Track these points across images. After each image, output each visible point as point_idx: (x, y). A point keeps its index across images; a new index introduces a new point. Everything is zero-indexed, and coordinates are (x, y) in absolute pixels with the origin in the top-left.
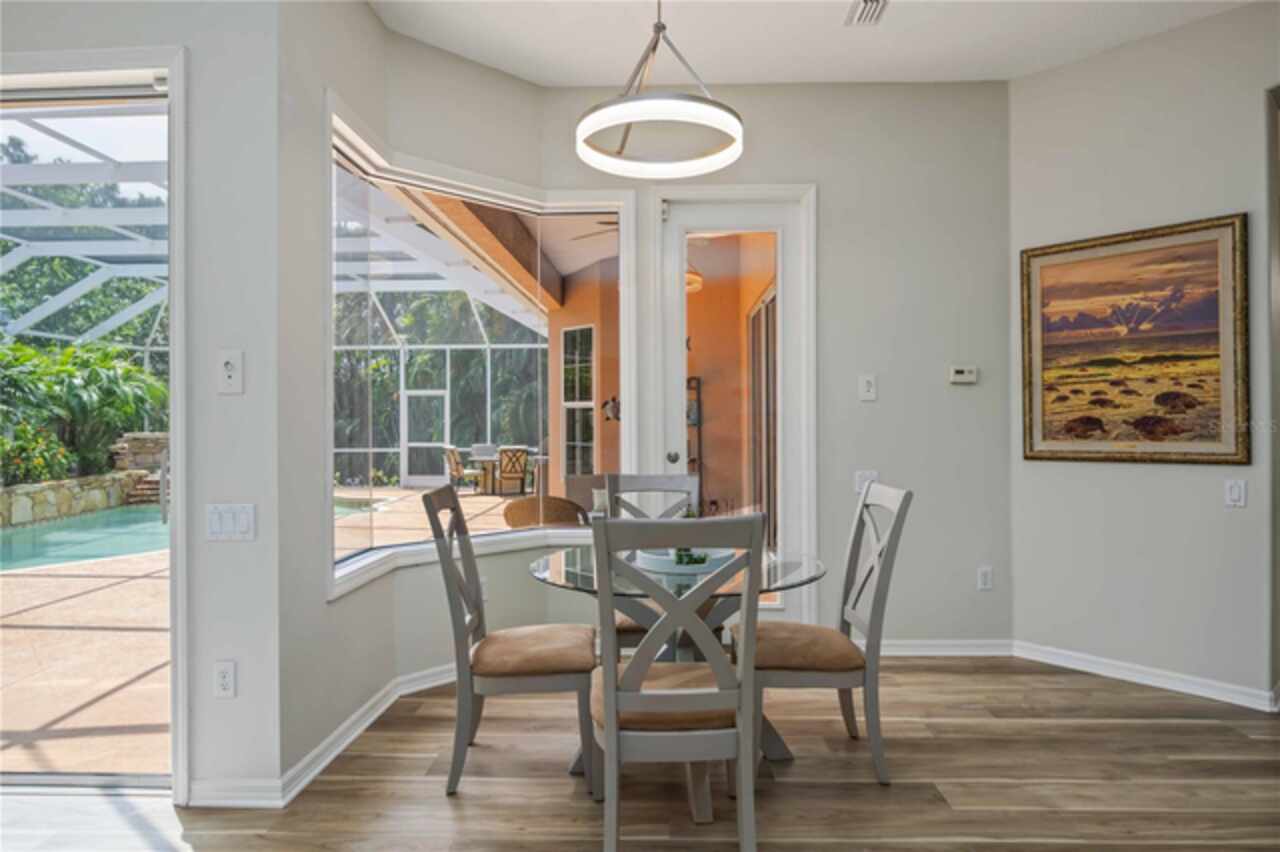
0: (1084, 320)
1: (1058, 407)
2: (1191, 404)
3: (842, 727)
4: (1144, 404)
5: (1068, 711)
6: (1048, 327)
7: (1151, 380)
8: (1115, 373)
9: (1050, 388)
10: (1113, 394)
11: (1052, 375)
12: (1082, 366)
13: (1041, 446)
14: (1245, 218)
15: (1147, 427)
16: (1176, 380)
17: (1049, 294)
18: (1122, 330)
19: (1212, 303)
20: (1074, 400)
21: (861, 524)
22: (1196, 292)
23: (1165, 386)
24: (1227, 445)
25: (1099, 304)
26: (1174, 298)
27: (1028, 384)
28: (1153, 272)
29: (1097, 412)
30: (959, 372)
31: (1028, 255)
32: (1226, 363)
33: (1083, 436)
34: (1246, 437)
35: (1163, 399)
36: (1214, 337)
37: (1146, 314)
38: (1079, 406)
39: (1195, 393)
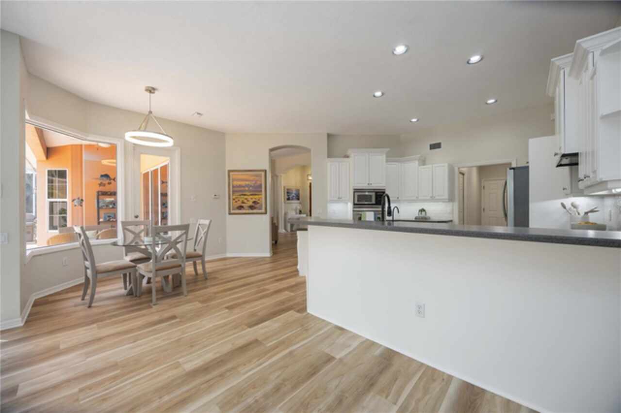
0: (240, 186)
1: (235, 204)
2: (258, 203)
3: (194, 273)
4: (250, 203)
5: (237, 263)
6: (233, 187)
7: (252, 199)
8: (246, 197)
9: (234, 199)
10: (245, 201)
11: (234, 197)
12: (240, 195)
13: (232, 211)
14: (266, 171)
15: (251, 207)
16: (255, 199)
17: (233, 180)
18: (247, 189)
19: (260, 186)
20: (239, 202)
21: (198, 228)
22: (258, 183)
23: (254, 200)
24: (263, 211)
25: (243, 183)
26: (256, 183)
27: (229, 198)
28: (252, 178)
29: (243, 205)
30: (215, 195)
31: (229, 171)
32: (263, 196)
33: (240, 209)
34: (266, 209)
35: (254, 202)
36: (261, 191)
37: (251, 186)
38: (239, 204)
39: (259, 201)
